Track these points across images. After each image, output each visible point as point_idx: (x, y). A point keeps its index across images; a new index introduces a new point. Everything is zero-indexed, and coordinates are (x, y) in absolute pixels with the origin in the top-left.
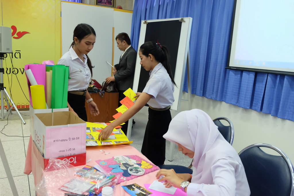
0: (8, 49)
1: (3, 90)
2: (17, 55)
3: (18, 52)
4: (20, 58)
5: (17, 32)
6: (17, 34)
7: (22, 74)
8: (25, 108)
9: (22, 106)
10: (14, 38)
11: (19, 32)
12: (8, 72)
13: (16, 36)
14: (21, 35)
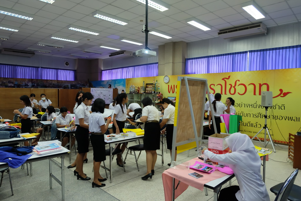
0: (269, 104)
1: (266, 129)
2: (283, 108)
3: (283, 105)
4: (284, 109)
5: (283, 93)
6: (283, 94)
7: (285, 120)
8: (280, 142)
9: (278, 141)
10: (281, 96)
11: (285, 93)
12: (276, 118)
13: (282, 95)
14: (285, 94)
